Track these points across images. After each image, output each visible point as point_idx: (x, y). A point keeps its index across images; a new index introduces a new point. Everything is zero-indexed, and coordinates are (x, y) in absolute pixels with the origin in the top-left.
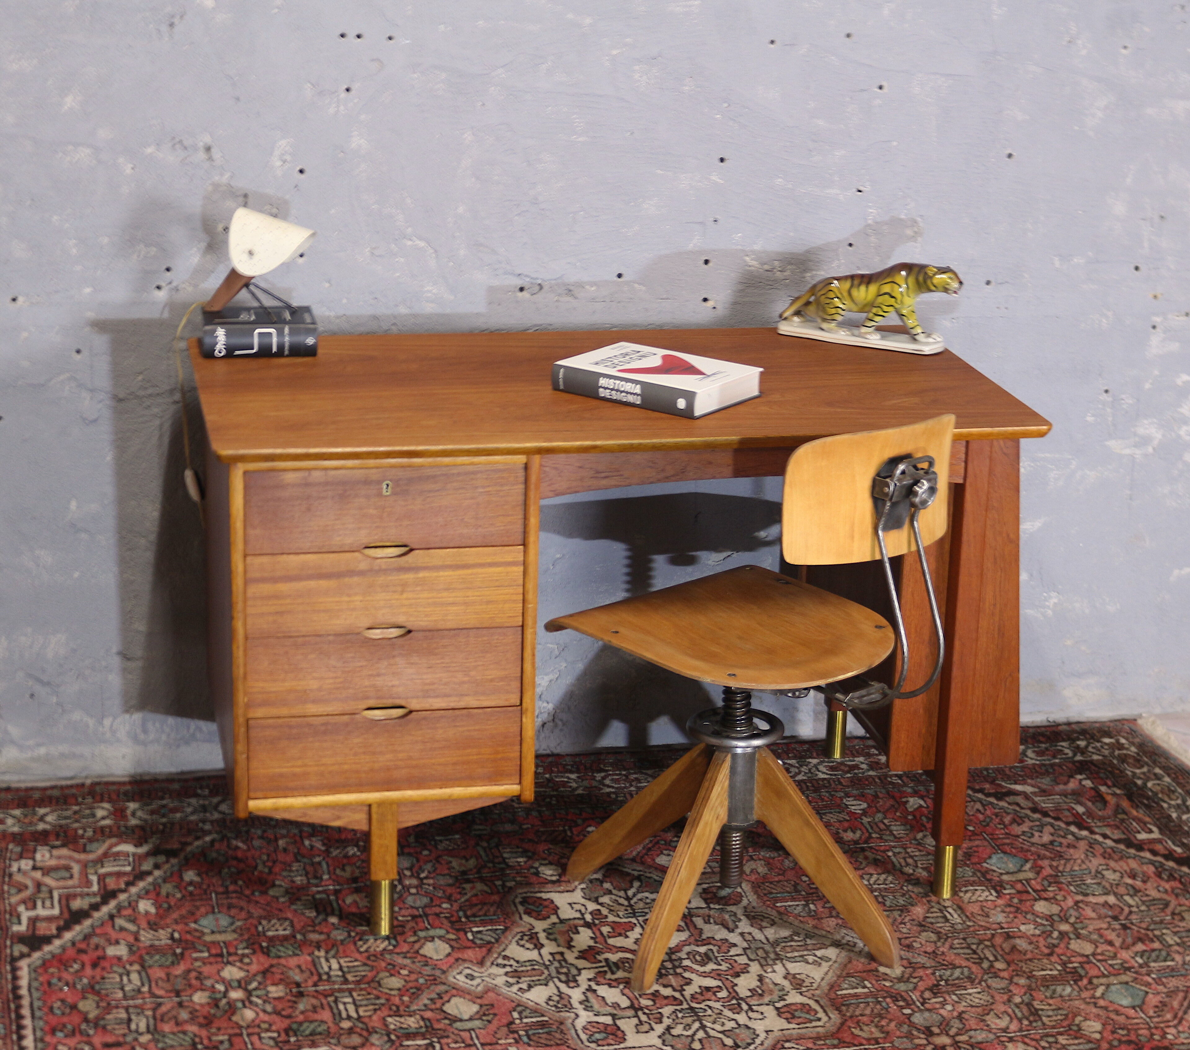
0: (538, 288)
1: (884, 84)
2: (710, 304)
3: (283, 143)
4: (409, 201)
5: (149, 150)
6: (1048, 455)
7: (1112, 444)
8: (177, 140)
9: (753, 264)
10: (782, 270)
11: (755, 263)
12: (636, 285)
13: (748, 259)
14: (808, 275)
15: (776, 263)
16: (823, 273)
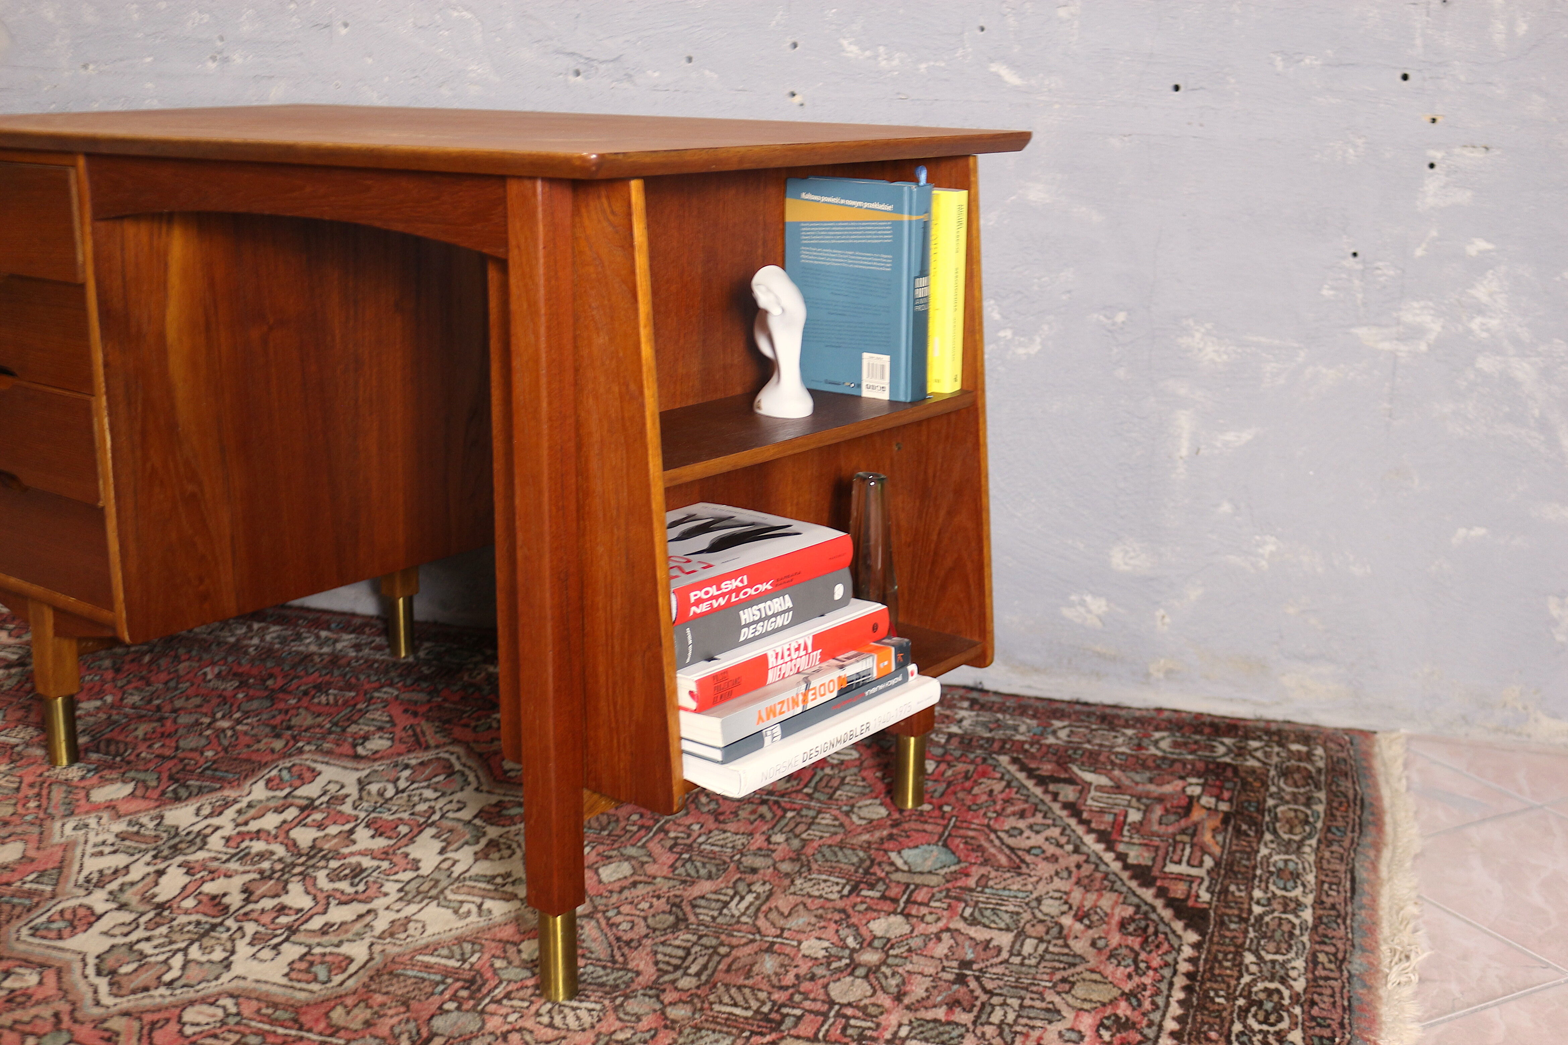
0: (593, 72)
2: (797, 99)
6: (1263, 339)
7: (1361, 332)
9: (852, 50)
10: (889, 59)
11: (854, 48)
12: (707, 72)
13: (845, 43)
14: (923, 66)
15: (881, 49)
16: (943, 64)
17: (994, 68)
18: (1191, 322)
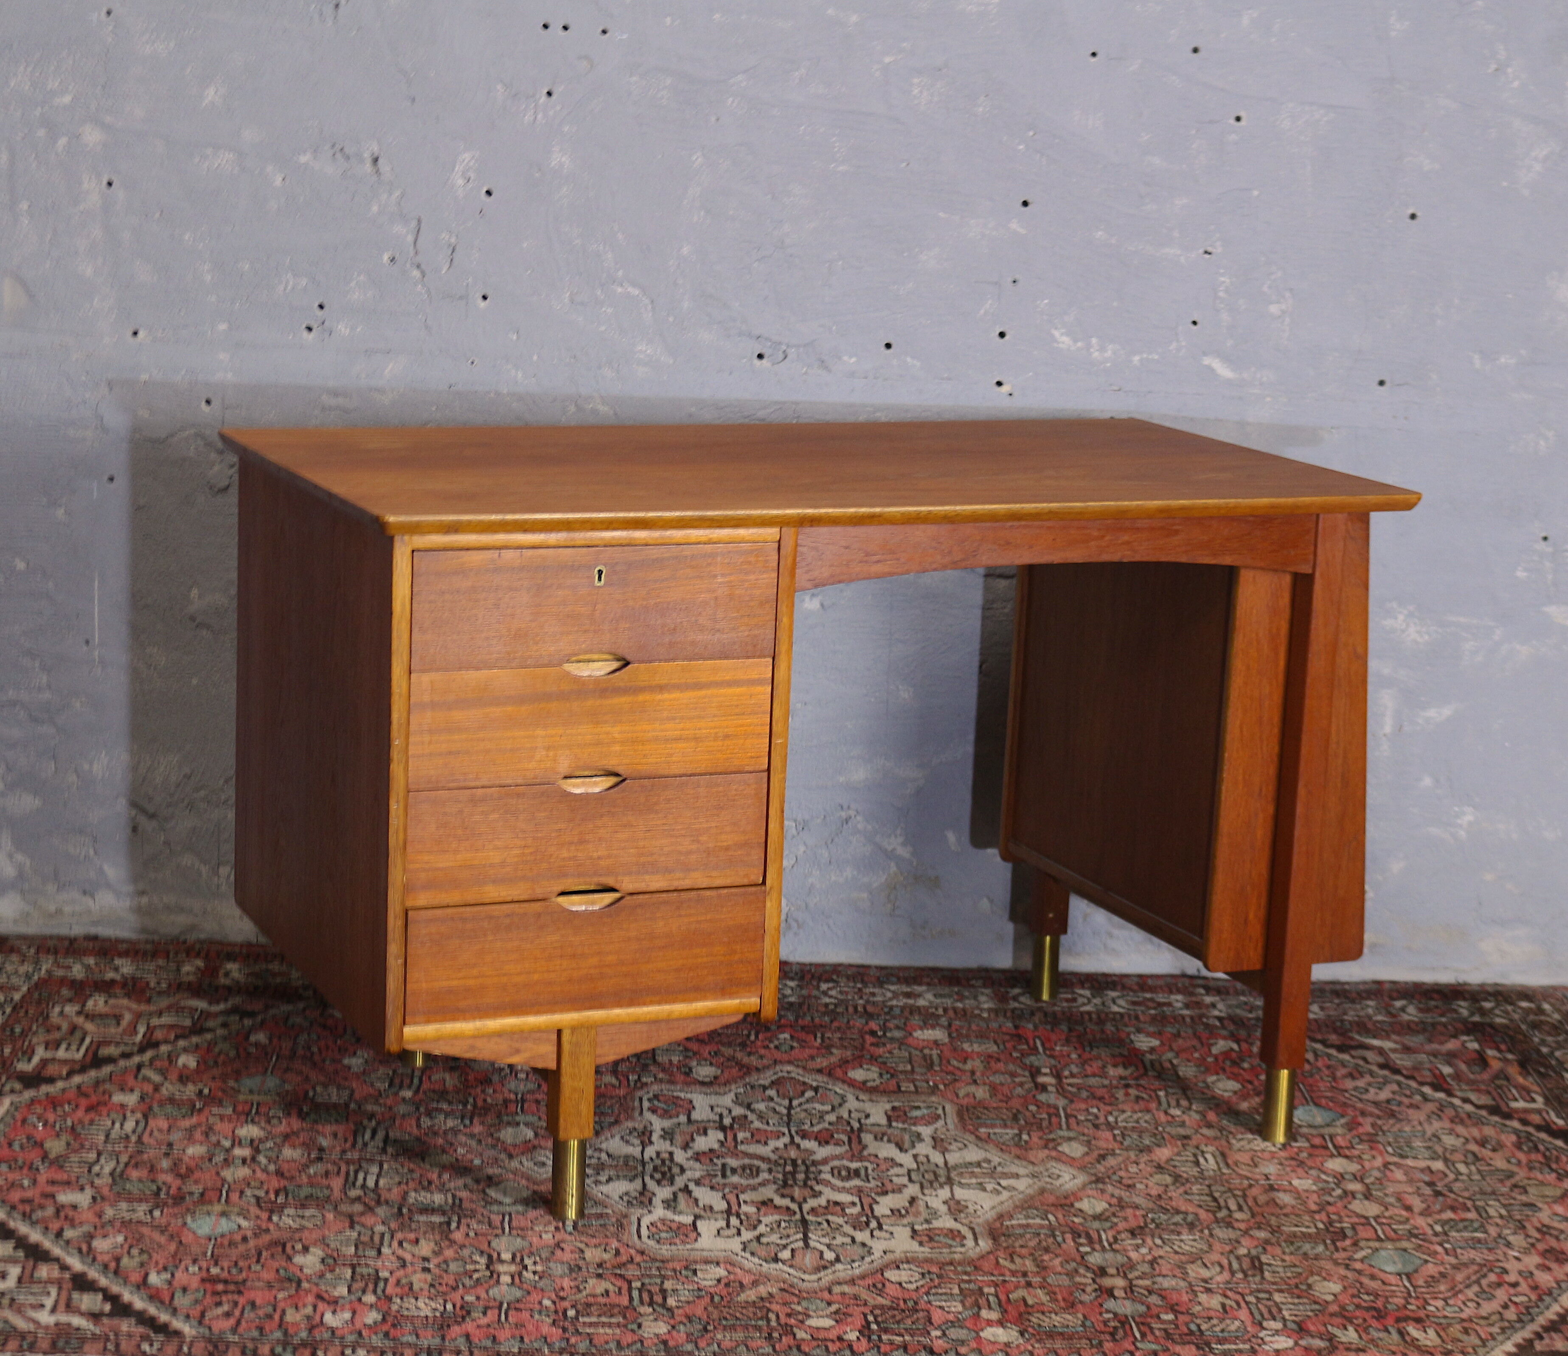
0: (781, 356)
1: (1242, 114)
2: (1005, 389)
3: (467, 156)
4: (620, 236)
5: (303, 159)
6: (1462, 619)
7: (1552, 610)
8: (338, 147)
9: (1064, 341)
10: (1102, 349)
11: (1065, 339)
12: (909, 359)
13: (1056, 334)
14: (1136, 359)
15: (1094, 340)
16: (1156, 357)
17: (1207, 361)
18: (1394, 605)
